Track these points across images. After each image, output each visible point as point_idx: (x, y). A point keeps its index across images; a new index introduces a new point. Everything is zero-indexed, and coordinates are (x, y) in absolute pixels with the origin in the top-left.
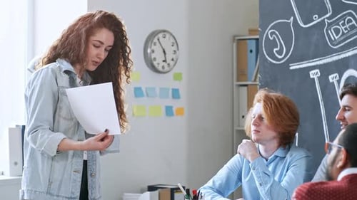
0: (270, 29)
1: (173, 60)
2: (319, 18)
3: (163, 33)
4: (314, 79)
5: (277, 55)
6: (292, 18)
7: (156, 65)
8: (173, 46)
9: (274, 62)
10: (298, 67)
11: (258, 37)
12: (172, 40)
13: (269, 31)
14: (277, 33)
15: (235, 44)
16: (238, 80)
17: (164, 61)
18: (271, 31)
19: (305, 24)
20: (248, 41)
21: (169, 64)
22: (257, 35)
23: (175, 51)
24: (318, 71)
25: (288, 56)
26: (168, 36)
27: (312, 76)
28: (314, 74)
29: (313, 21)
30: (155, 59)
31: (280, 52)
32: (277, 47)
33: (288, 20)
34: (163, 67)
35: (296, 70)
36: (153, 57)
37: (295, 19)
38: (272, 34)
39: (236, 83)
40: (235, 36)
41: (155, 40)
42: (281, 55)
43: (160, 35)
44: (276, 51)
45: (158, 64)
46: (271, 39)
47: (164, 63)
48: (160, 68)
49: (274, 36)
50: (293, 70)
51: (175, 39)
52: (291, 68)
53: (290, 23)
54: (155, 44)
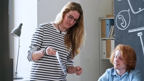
0: (119, 15)
2: (141, 9)
4: (139, 36)
5: (122, 26)
6: (129, 10)
9: (121, 29)
10: (132, 31)
11: (113, 18)
13: (118, 16)
14: (122, 16)
15: (100, 22)
16: (102, 37)
19: (135, 12)
20: (106, 20)
22: (113, 17)
24: (141, 33)
25: (128, 26)
27: (138, 35)
28: (140, 34)
29: (139, 10)
32: (122, 22)
33: (128, 10)
35: (131, 32)
37: (130, 10)
38: (120, 17)
39: (101, 39)
40: (100, 18)
42: (124, 26)
44: (122, 24)
46: (120, 19)
50: (130, 33)
52: (129, 32)
53: (128, 12)
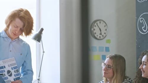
1: (105, 33)
3: (99, 21)
7: (96, 36)
8: (105, 27)
9: (142, 33)
12: (104, 24)
14: (143, 19)
17: (100, 34)
18: (141, 18)
21: (103, 36)
23: (106, 29)
26: (102, 22)
30: (95, 33)
31: (145, 29)
32: (144, 26)
34: (100, 37)
36: (94, 33)
41: (96, 24)
42: (145, 30)
43: (98, 22)
44: (143, 28)
45: (97, 35)
46: (141, 22)
47: (101, 35)
48: (98, 37)
49: (142, 21)
51: (106, 24)
54: (95, 26)
